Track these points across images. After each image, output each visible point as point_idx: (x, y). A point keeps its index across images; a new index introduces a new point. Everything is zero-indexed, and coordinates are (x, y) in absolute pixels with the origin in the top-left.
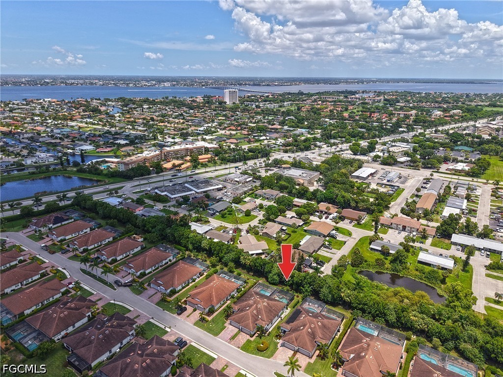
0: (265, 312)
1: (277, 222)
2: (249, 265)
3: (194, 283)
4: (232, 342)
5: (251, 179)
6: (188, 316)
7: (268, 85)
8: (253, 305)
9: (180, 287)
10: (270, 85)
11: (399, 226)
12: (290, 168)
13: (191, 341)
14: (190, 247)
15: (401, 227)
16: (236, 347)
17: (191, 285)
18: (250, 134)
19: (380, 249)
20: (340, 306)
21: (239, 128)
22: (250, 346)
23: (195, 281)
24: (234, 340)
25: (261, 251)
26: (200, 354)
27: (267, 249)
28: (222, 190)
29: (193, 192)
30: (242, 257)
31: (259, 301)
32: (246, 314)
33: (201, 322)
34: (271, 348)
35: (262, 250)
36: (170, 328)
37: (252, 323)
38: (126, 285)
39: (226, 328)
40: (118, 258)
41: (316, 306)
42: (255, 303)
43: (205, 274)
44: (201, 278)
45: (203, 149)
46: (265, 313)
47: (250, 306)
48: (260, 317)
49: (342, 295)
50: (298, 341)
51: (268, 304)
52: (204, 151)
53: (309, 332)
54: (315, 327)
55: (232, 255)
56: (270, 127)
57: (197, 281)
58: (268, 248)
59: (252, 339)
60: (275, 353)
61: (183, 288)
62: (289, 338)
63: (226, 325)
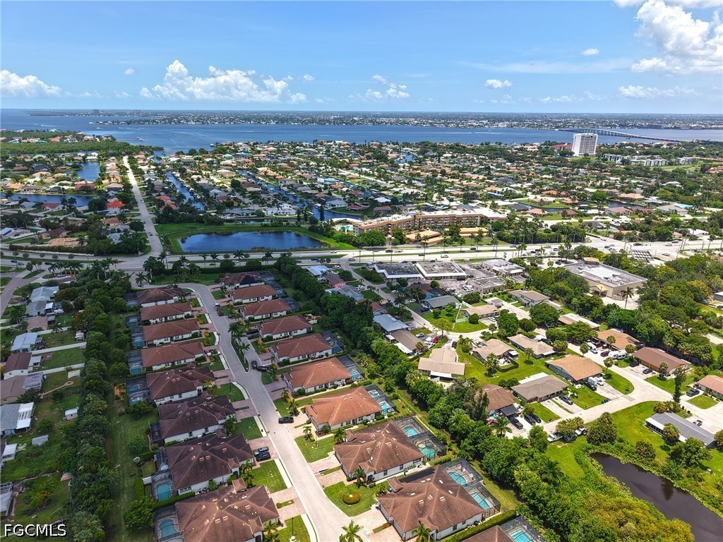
0: (383, 454)
1: (512, 342)
3: (333, 389)
4: (321, 477)
6: (296, 427)
7: (675, 128)
8: (373, 440)
9: (312, 389)
10: (679, 128)
12: (597, 264)
13: (277, 457)
16: (321, 484)
17: (328, 391)
19: (661, 427)
21: (563, 193)
22: (338, 491)
23: (335, 388)
24: (325, 476)
25: (449, 376)
26: (275, 475)
27: (460, 375)
29: (420, 275)
30: (408, 375)
31: (382, 438)
32: (355, 448)
33: (304, 439)
34: (362, 504)
35: (453, 375)
36: (267, 433)
37: (355, 461)
38: (260, 369)
39: (327, 458)
40: (275, 337)
41: (472, 475)
43: (355, 383)
44: (346, 386)
46: (381, 456)
48: (372, 458)
49: (516, 473)
50: (396, 509)
51: (394, 446)
53: (418, 504)
54: (432, 501)
57: (338, 388)
58: (462, 374)
59: (348, 484)
60: (361, 513)
61: (316, 392)
62: (387, 501)
63: (331, 454)
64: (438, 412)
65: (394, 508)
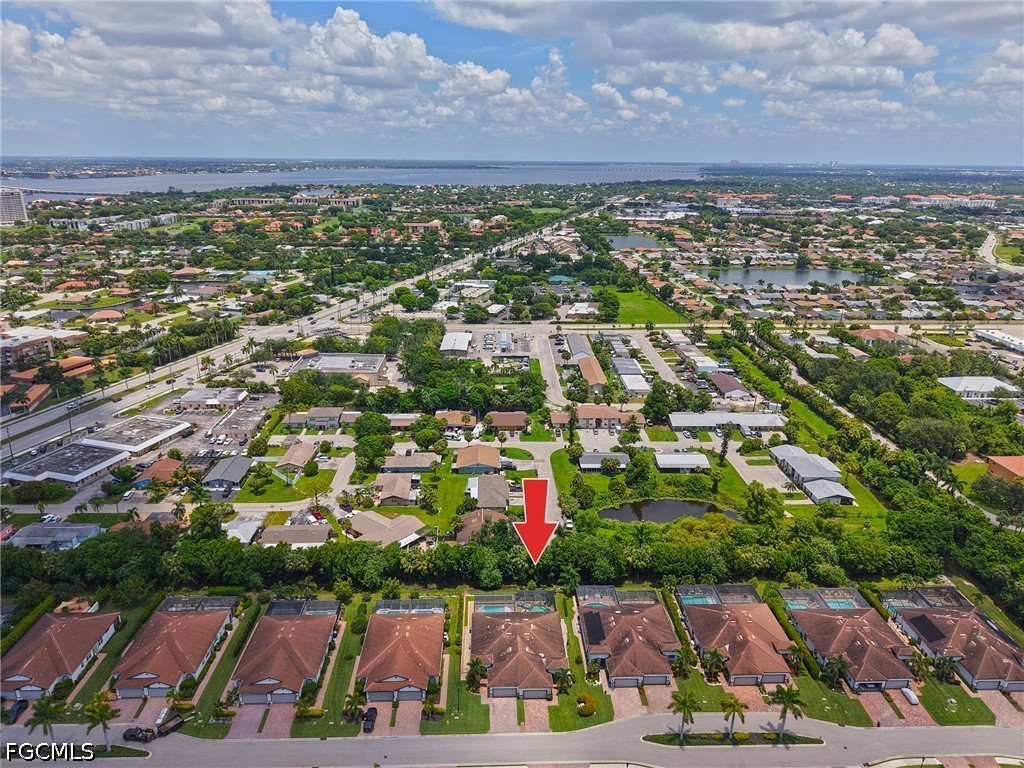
0: (545, 641)
1: (389, 469)
2: (428, 568)
3: (335, 653)
4: (527, 727)
5: (245, 394)
6: (393, 724)
7: (70, 176)
8: (515, 639)
9: (319, 673)
10: (75, 177)
11: (591, 422)
12: (316, 355)
14: (256, 578)
15: (593, 422)
16: (540, 731)
17: (333, 657)
18: (137, 293)
19: (598, 466)
20: (627, 582)
21: (95, 283)
22: (564, 717)
23: (334, 647)
24: (527, 722)
25: (415, 537)
27: (423, 528)
28: (192, 433)
29: (126, 455)
31: (519, 627)
32: (517, 662)
33: (431, 722)
34: (599, 700)
35: (417, 532)
36: (377, 767)
37: (540, 671)
38: (163, 732)
39: (491, 708)
41: (598, 595)
42: (514, 633)
43: (343, 624)
44: (341, 634)
45: (49, 344)
47: (512, 643)
48: (542, 655)
49: (630, 559)
50: (638, 664)
51: (538, 626)
52: (51, 349)
53: (643, 643)
54: (644, 629)
56: (178, 272)
57: (338, 642)
58: (424, 525)
59: (555, 702)
60: (612, 706)
61: (323, 671)
62: (622, 668)
63: (484, 700)
64: (494, 568)
65: (635, 664)
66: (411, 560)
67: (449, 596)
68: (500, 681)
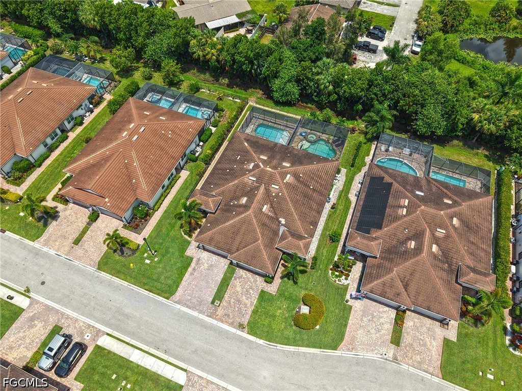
0: (295, 203)
2: (218, 61)
3: (79, 130)
4: (220, 312)
6: (77, 242)
8: (257, 188)
9: (42, 149)
13: (98, 333)
16: (232, 324)
17: (72, 136)
20: (455, 142)
22: (274, 316)
23: (81, 124)
24: (224, 303)
25: (234, 19)
26: (133, 379)
27: (248, 12)
30: (193, 42)
31: (272, 176)
32: (243, 222)
33: (117, 256)
34: (331, 309)
35: (238, 16)
36: (27, 292)
37: (266, 246)
39: (193, 265)
41: (407, 151)
42: (260, 180)
43: (108, 97)
44: (97, 111)
46: (296, 209)
47: (250, 193)
48: (283, 221)
49: (476, 117)
50: (412, 288)
51: (296, 176)
53: (435, 257)
54: (447, 237)
55: (165, 40)
57: (88, 120)
58: (249, 8)
59: (272, 289)
60: (346, 326)
61: (51, 149)
62: (384, 284)
63: (192, 250)
64: (289, 81)
65: (406, 287)
66: (202, 45)
67: (232, 99)
68: (211, 239)
